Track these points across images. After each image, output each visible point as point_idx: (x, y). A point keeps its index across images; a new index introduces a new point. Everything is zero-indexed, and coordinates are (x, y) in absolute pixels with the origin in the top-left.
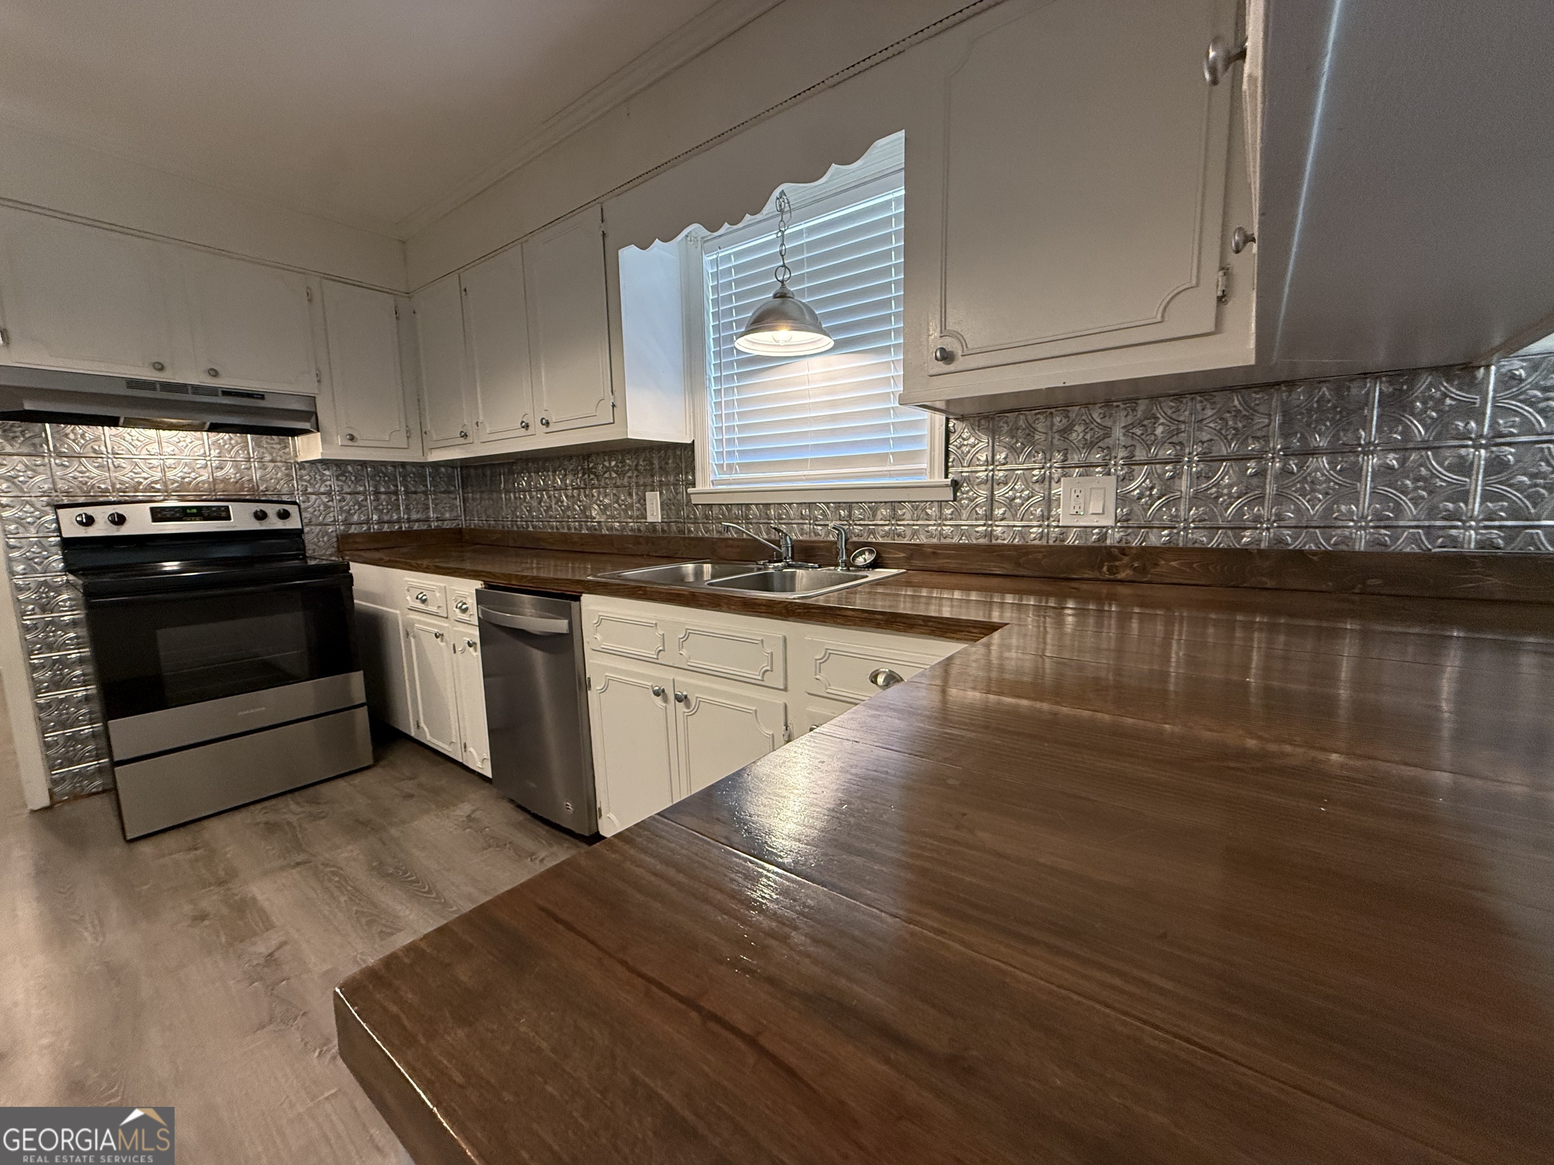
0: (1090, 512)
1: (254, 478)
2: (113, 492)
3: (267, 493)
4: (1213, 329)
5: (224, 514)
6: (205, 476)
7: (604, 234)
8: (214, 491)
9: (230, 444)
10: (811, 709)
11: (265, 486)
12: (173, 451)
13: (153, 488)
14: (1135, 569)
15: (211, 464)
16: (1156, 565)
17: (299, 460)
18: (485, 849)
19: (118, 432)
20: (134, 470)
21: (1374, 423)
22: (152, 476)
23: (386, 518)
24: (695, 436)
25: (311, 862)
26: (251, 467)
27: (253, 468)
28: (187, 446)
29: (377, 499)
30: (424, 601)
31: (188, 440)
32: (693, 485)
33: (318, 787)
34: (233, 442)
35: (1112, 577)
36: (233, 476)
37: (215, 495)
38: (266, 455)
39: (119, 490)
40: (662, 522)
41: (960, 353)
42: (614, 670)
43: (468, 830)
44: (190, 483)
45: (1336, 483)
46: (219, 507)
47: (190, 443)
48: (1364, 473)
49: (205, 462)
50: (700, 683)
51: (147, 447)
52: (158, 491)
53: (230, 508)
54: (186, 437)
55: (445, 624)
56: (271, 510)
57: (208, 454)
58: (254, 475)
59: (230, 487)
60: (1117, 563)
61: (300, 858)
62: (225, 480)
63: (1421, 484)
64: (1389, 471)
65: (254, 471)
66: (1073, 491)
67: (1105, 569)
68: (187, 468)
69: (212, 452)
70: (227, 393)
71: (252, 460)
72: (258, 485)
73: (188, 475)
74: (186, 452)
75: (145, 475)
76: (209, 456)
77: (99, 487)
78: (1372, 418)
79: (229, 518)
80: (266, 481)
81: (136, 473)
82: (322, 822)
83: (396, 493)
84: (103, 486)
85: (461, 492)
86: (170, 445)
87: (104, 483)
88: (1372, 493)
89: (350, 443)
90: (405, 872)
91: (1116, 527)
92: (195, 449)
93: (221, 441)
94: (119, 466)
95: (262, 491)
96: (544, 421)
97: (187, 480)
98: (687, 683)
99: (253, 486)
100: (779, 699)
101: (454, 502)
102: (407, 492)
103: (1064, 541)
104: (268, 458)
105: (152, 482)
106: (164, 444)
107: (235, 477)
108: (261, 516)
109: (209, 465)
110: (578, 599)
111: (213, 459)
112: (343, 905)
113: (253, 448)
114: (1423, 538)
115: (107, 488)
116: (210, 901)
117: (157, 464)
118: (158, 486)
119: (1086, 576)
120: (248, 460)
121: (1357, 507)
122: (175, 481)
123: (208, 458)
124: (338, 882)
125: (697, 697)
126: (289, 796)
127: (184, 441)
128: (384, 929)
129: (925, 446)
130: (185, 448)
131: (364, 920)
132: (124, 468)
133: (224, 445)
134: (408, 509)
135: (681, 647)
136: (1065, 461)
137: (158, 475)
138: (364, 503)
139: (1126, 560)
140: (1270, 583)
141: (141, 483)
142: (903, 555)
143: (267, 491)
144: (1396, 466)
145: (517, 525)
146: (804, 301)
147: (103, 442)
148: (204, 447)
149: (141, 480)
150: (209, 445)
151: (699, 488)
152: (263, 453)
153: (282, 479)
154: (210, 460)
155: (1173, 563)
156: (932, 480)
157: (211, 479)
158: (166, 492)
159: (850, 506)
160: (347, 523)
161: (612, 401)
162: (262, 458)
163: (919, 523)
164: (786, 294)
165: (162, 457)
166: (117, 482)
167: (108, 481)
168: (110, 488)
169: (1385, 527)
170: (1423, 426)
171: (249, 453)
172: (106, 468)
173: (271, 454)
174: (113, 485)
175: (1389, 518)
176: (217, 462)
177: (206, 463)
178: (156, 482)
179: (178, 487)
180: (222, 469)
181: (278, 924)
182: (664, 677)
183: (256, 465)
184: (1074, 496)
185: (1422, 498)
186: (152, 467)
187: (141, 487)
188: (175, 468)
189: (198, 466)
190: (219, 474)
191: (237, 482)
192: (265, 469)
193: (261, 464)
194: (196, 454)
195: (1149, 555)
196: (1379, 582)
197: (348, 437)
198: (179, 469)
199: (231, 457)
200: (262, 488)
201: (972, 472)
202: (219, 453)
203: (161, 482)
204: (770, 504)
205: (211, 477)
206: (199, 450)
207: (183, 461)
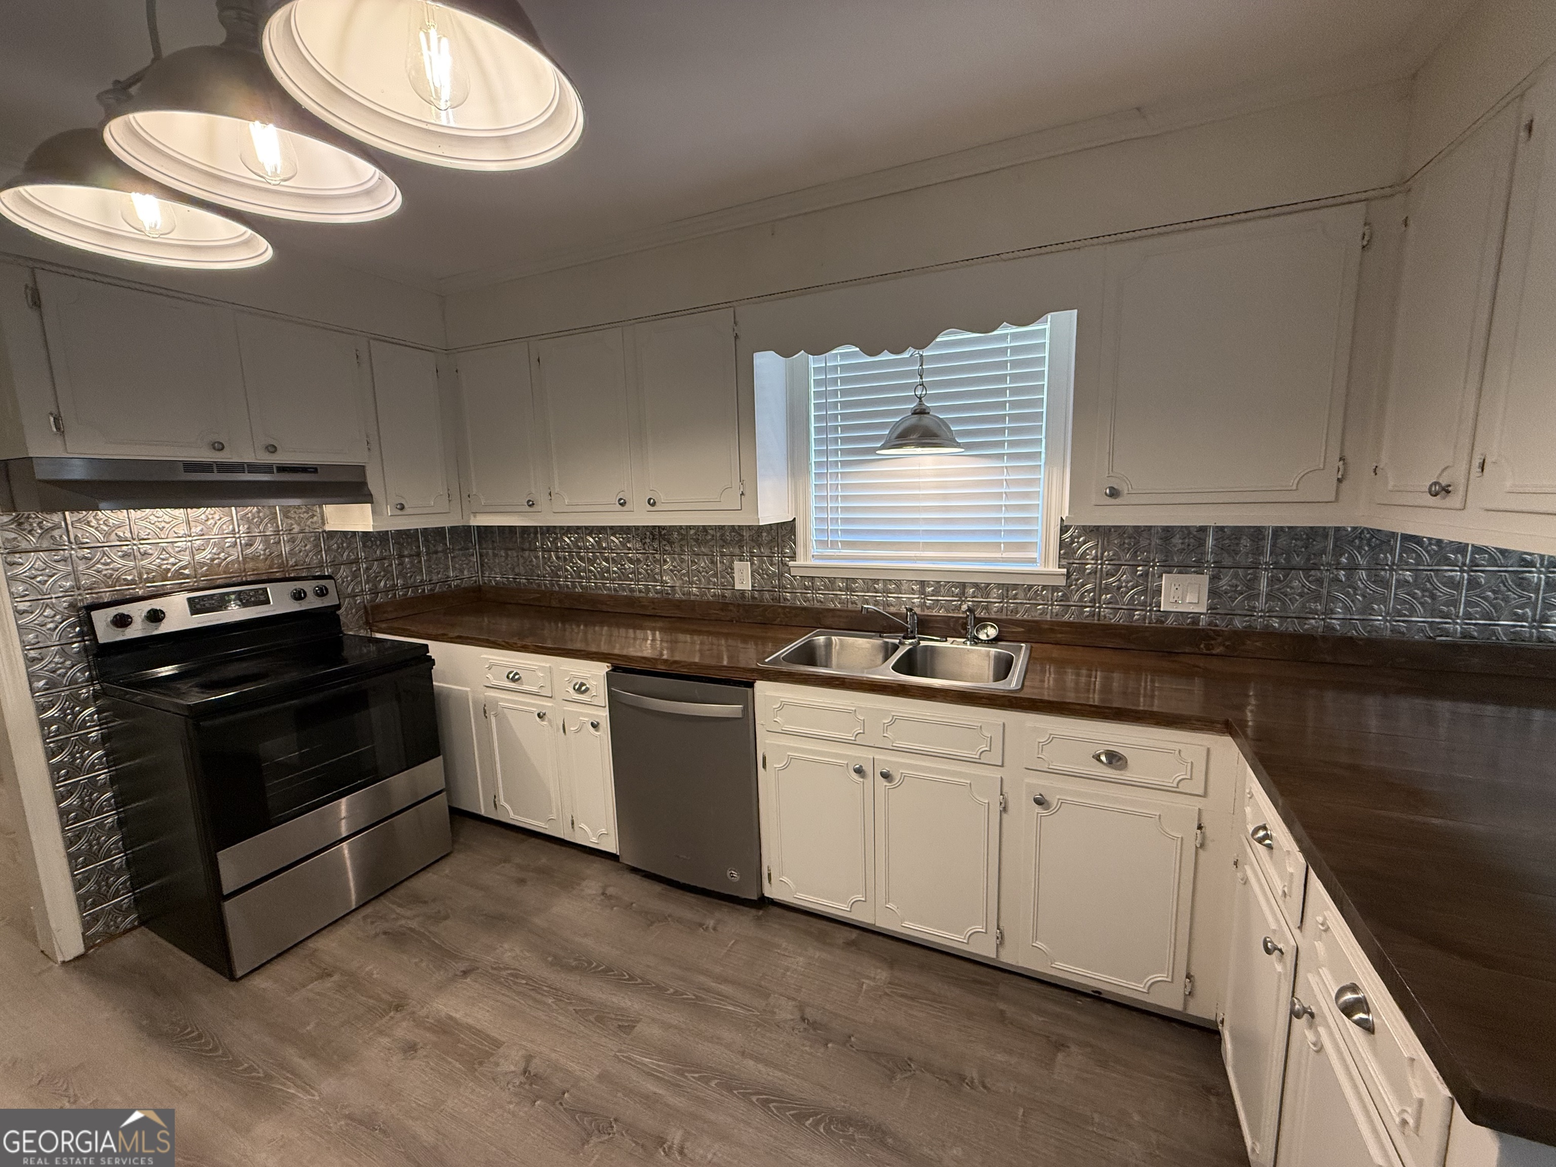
0: (1187, 601)
1: (284, 553)
2: (140, 583)
3: (296, 568)
4: (1333, 499)
5: (262, 598)
6: (235, 554)
7: (736, 337)
8: (245, 570)
9: (259, 517)
10: (1027, 780)
11: (294, 560)
12: (201, 530)
13: (182, 573)
14: (1227, 647)
15: (240, 541)
16: (1244, 644)
17: (328, 528)
18: (649, 926)
19: (144, 514)
20: (161, 556)
21: (1397, 551)
22: (180, 561)
23: (410, 582)
24: (796, 514)
25: (478, 968)
26: (280, 540)
27: (282, 541)
28: (216, 523)
29: (401, 564)
30: (514, 680)
31: (217, 517)
32: (793, 557)
33: (406, 883)
34: (261, 514)
35: (1208, 652)
36: (262, 552)
37: (245, 576)
38: (294, 526)
39: (148, 580)
40: (752, 590)
41: (1126, 492)
42: (796, 749)
43: (615, 908)
44: (219, 565)
45: (1371, 590)
46: (256, 590)
47: (219, 520)
48: (1390, 584)
49: (234, 539)
50: (903, 761)
51: (174, 529)
52: (188, 577)
53: (268, 590)
54: (215, 513)
55: (548, 703)
56: (308, 586)
57: (237, 530)
58: (283, 549)
59: (261, 565)
60: (1213, 642)
61: (462, 966)
62: (255, 558)
63: (1427, 594)
64: (1407, 584)
65: (282, 544)
66: (1173, 585)
67: (1202, 646)
68: (215, 549)
69: (241, 528)
70: (282, 469)
71: (281, 533)
72: (287, 561)
73: (216, 556)
74: (215, 530)
75: (172, 560)
76: (239, 532)
77: (125, 580)
78: (1396, 547)
79: (267, 602)
80: (295, 554)
81: (163, 559)
82: (448, 922)
83: (418, 555)
84: (129, 578)
85: (477, 547)
86: (198, 524)
87: (130, 575)
88: (1395, 597)
89: (399, 512)
90: (590, 963)
91: (1207, 613)
92: (224, 527)
93: (250, 515)
94: (145, 554)
95: (292, 566)
96: (652, 501)
97: (216, 562)
98: (887, 761)
99: (283, 561)
100: (997, 774)
101: (471, 558)
102: (428, 553)
103: (1162, 622)
104: (296, 529)
105: (181, 568)
106: (192, 524)
107: (264, 554)
108: (299, 596)
109: (238, 543)
110: (751, 685)
111: (243, 535)
112: (555, 1007)
113: (281, 520)
114: (1428, 629)
115: (133, 580)
116: (403, 1030)
117: (184, 547)
118: (187, 572)
119: (1187, 651)
120: (277, 532)
121: (1385, 607)
122: (204, 564)
123: (237, 535)
124: (526, 984)
125: (902, 773)
126: (382, 898)
127: (213, 518)
128: (620, 1023)
129: (1038, 539)
130: (214, 526)
131: (592, 1018)
132: (151, 554)
133: (253, 519)
134: (429, 572)
135: (885, 730)
136: (1166, 561)
137: (186, 558)
138: (390, 568)
139: (1220, 640)
140: (1329, 659)
141: (170, 569)
142: (1023, 630)
143: (296, 565)
144: (1411, 580)
145: (559, 585)
146: (941, 417)
147: (128, 527)
148: (233, 524)
149: (169, 567)
150: (237, 520)
151: (800, 561)
152: (292, 525)
153: (310, 552)
154: (239, 537)
155: (1258, 644)
156: (1046, 569)
157: (241, 559)
158: (196, 577)
159: (963, 586)
160: (375, 592)
161: (741, 490)
162: (290, 530)
163: (1031, 602)
164: (925, 410)
165: (190, 539)
166: (144, 572)
167: (135, 571)
168: (137, 579)
169: (1403, 621)
170: (1429, 555)
171: (278, 527)
172: (132, 557)
173: (299, 525)
174: (140, 575)
175: (1405, 615)
176: (246, 539)
177: (236, 541)
178: (184, 568)
179: (207, 570)
180: (251, 545)
181: (503, 1039)
182: (863, 756)
183: (285, 538)
184: (1174, 588)
185: (1427, 603)
186: (180, 551)
187: (169, 575)
188: (204, 550)
189: (227, 545)
190: (248, 551)
191: (266, 559)
192: (294, 542)
193: (289, 536)
194: (225, 532)
195: (1239, 637)
196: (1403, 660)
197: (398, 507)
198: (208, 550)
199: (260, 532)
200: (291, 563)
201: (1082, 564)
202: (248, 528)
203: (190, 566)
204: (878, 580)
205: (240, 556)
206: (228, 527)
207: (212, 541)
